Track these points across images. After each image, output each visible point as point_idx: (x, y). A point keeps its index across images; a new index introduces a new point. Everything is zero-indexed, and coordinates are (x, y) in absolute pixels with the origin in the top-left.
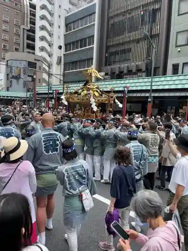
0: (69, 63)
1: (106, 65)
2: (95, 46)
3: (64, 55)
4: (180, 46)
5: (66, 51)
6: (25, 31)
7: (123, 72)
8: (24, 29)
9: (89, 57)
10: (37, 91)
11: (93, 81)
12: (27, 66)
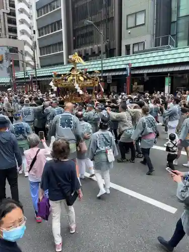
0: (43, 47)
1: (74, 48)
2: (63, 30)
3: (38, 39)
4: (131, 28)
5: (40, 36)
6: (5, 15)
7: (88, 54)
8: (4, 13)
9: (60, 41)
10: (16, 77)
11: (65, 64)
12: (8, 51)
